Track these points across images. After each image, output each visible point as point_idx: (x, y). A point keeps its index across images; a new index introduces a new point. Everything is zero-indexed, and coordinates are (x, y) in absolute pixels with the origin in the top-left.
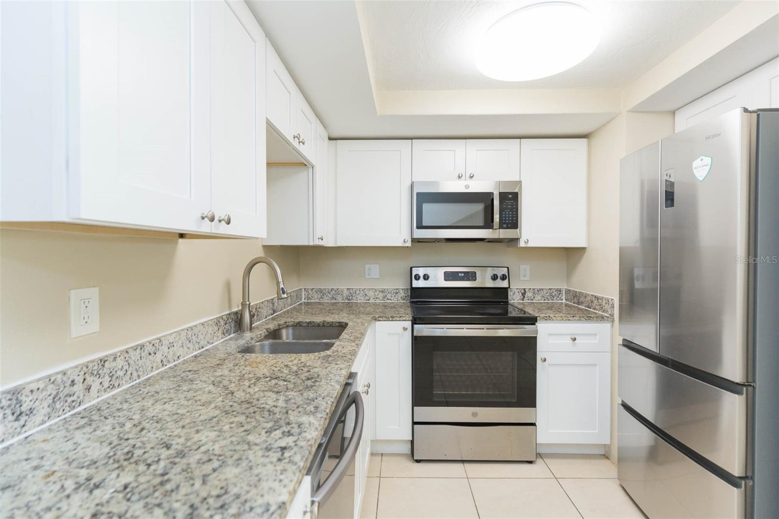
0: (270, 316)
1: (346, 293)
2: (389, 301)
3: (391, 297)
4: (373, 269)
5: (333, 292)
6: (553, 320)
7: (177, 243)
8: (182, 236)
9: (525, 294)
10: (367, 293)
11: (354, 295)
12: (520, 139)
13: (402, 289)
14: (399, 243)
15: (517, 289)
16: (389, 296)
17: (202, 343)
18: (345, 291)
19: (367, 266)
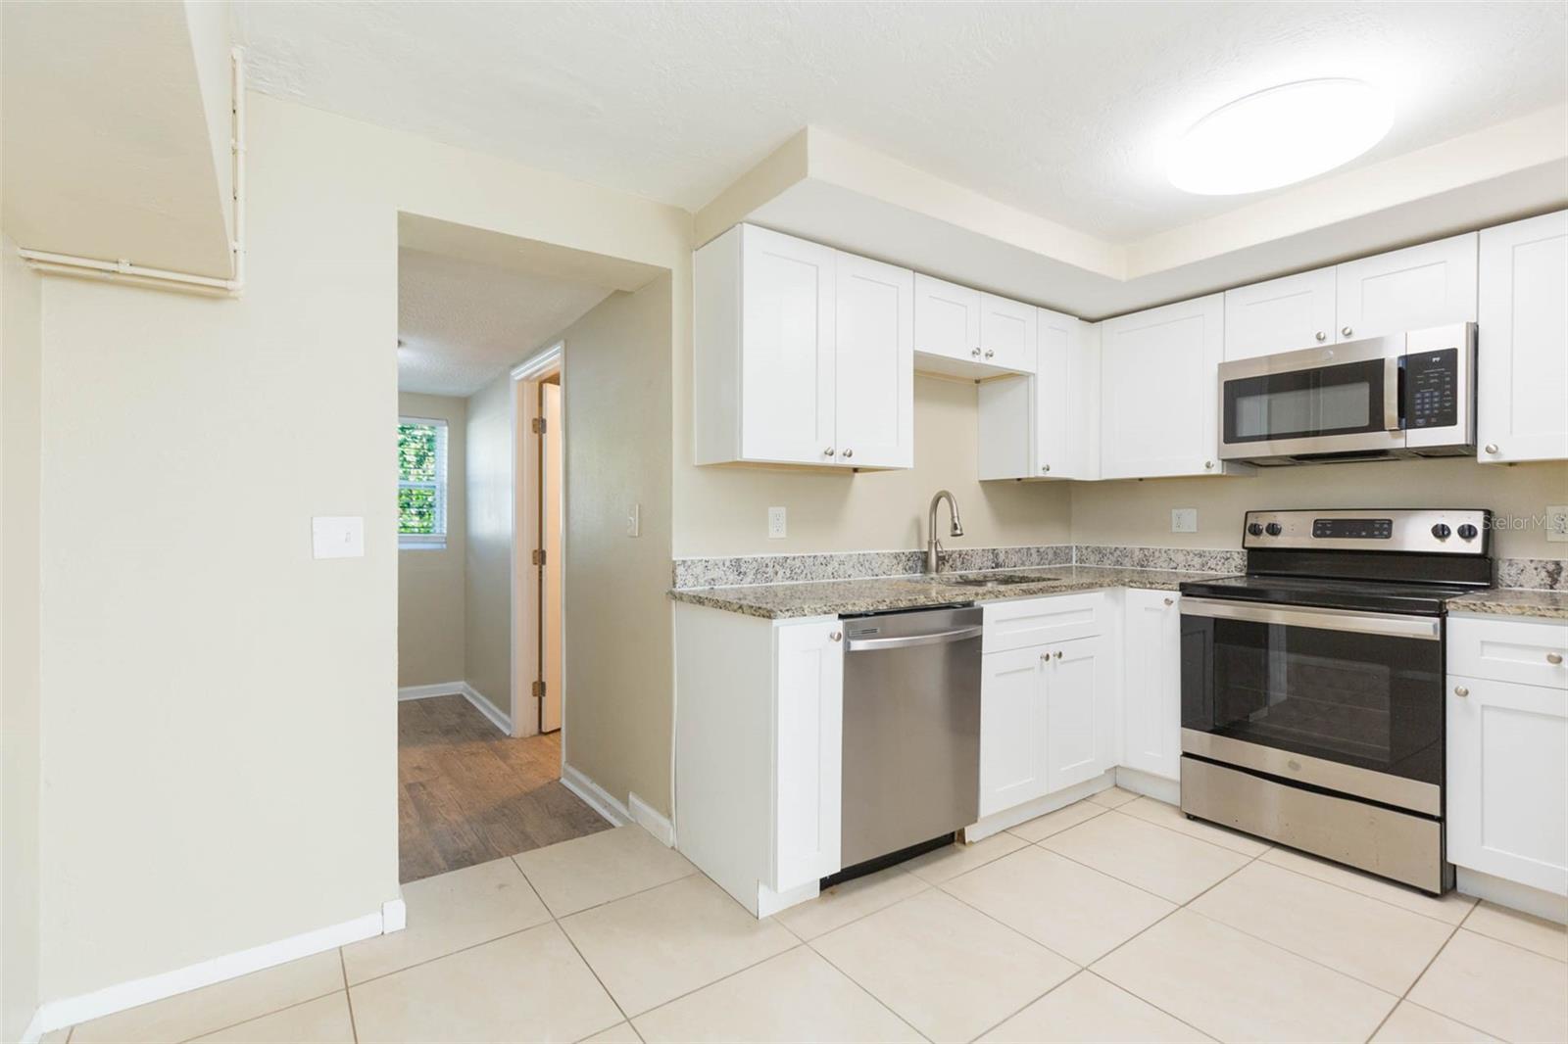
0: (988, 568)
1: (1138, 555)
2: (1213, 572)
3: (1217, 564)
4: (1187, 518)
5: (1118, 552)
6: (1494, 612)
7: (853, 476)
8: (856, 470)
9: (1559, 574)
10: (1172, 557)
11: (1151, 559)
12: (1478, 230)
13: (1238, 553)
14: (1202, 471)
15: (1531, 561)
16: (1212, 563)
17: (876, 571)
18: (1137, 553)
19: (1175, 512)
